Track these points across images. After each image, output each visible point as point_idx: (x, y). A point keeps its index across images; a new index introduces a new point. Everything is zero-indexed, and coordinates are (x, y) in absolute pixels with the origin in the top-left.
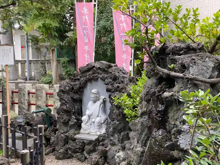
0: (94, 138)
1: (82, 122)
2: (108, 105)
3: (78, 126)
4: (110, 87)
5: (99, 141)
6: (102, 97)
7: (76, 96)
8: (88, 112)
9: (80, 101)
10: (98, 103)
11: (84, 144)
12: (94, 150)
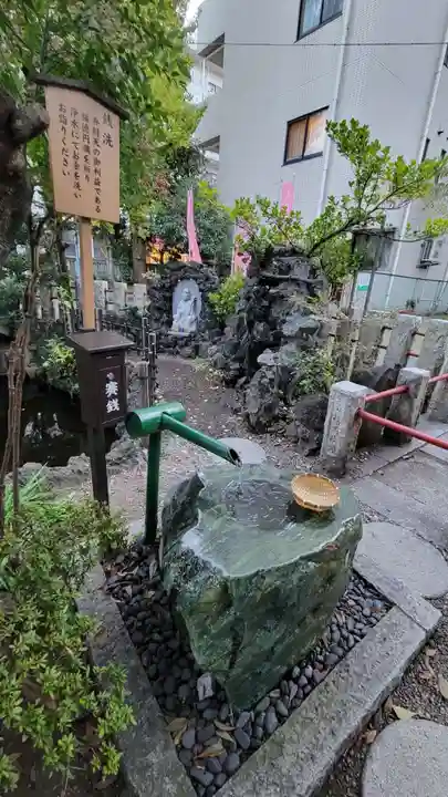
0: (186, 334)
1: (173, 320)
2: (199, 303)
3: (169, 323)
4: (202, 286)
5: (191, 338)
6: (193, 297)
7: (168, 294)
8: (179, 311)
9: (170, 300)
10: (190, 302)
11: (176, 340)
12: (186, 345)
